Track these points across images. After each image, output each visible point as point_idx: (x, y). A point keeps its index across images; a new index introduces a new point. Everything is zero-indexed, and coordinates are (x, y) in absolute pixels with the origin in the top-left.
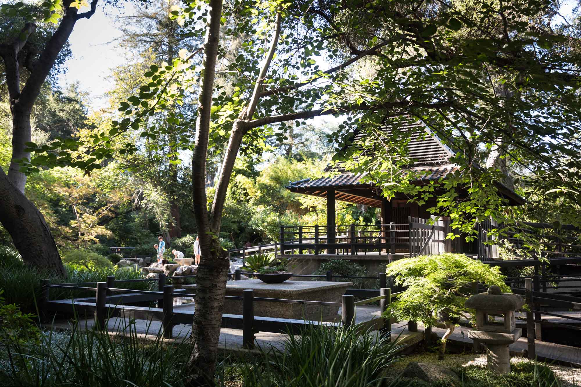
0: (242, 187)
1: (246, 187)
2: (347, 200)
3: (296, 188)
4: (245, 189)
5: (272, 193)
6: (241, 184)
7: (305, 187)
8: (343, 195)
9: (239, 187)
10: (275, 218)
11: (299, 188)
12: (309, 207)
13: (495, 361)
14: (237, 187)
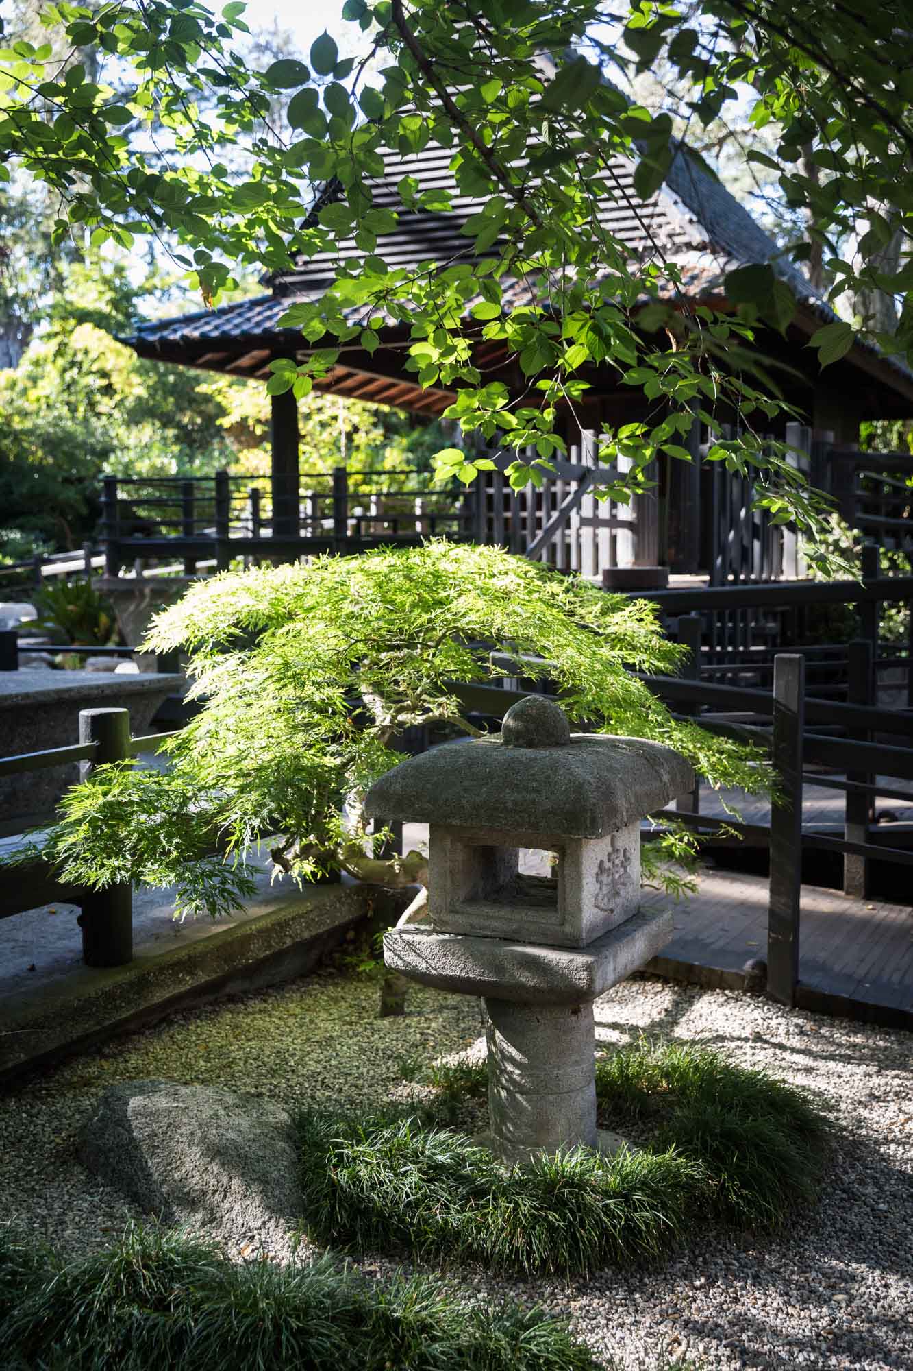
0: (94, 368)
1: (108, 366)
2: (369, 397)
3: (152, 344)
4: (104, 374)
5: (175, 385)
6: (92, 355)
7: (184, 337)
8: (349, 376)
9: (85, 367)
10: (166, 461)
11: (163, 341)
12: (251, 422)
13: (512, 1081)
14: (80, 365)
